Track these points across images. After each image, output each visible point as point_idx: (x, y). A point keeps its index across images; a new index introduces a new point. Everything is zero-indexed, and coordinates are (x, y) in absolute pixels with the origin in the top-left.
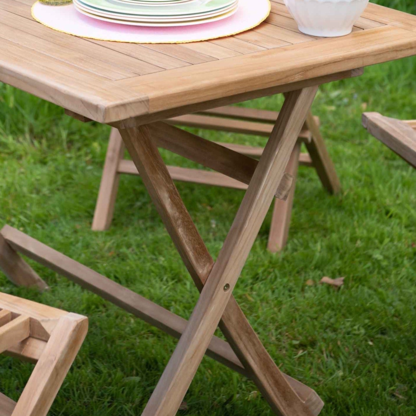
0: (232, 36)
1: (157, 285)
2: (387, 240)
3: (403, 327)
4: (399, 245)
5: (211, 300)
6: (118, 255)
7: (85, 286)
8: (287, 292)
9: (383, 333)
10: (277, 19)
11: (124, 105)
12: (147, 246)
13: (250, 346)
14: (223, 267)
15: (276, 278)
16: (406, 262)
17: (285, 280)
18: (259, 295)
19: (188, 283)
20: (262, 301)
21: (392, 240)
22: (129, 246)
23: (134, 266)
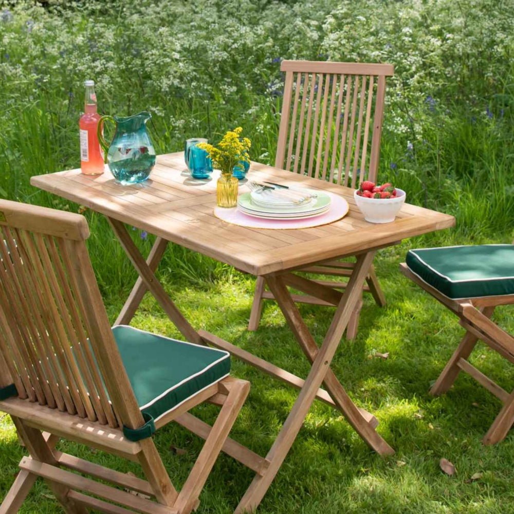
0: (328, 224)
1: (286, 360)
2: (412, 331)
3: (421, 378)
4: (419, 334)
5: (318, 370)
6: (263, 344)
7: (245, 361)
8: (358, 362)
9: (410, 382)
10: (353, 214)
11: (268, 266)
12: (279, 339)
13: (339, 394)
14: (324, 352)
15: (351, 354)
16: (422, 343)
17: (356, 355)
18: (342, 364)
19: (303, 359)
20: (344, 367)
21: (415, 331)
22: (269, 339)
23: (272, 349)
